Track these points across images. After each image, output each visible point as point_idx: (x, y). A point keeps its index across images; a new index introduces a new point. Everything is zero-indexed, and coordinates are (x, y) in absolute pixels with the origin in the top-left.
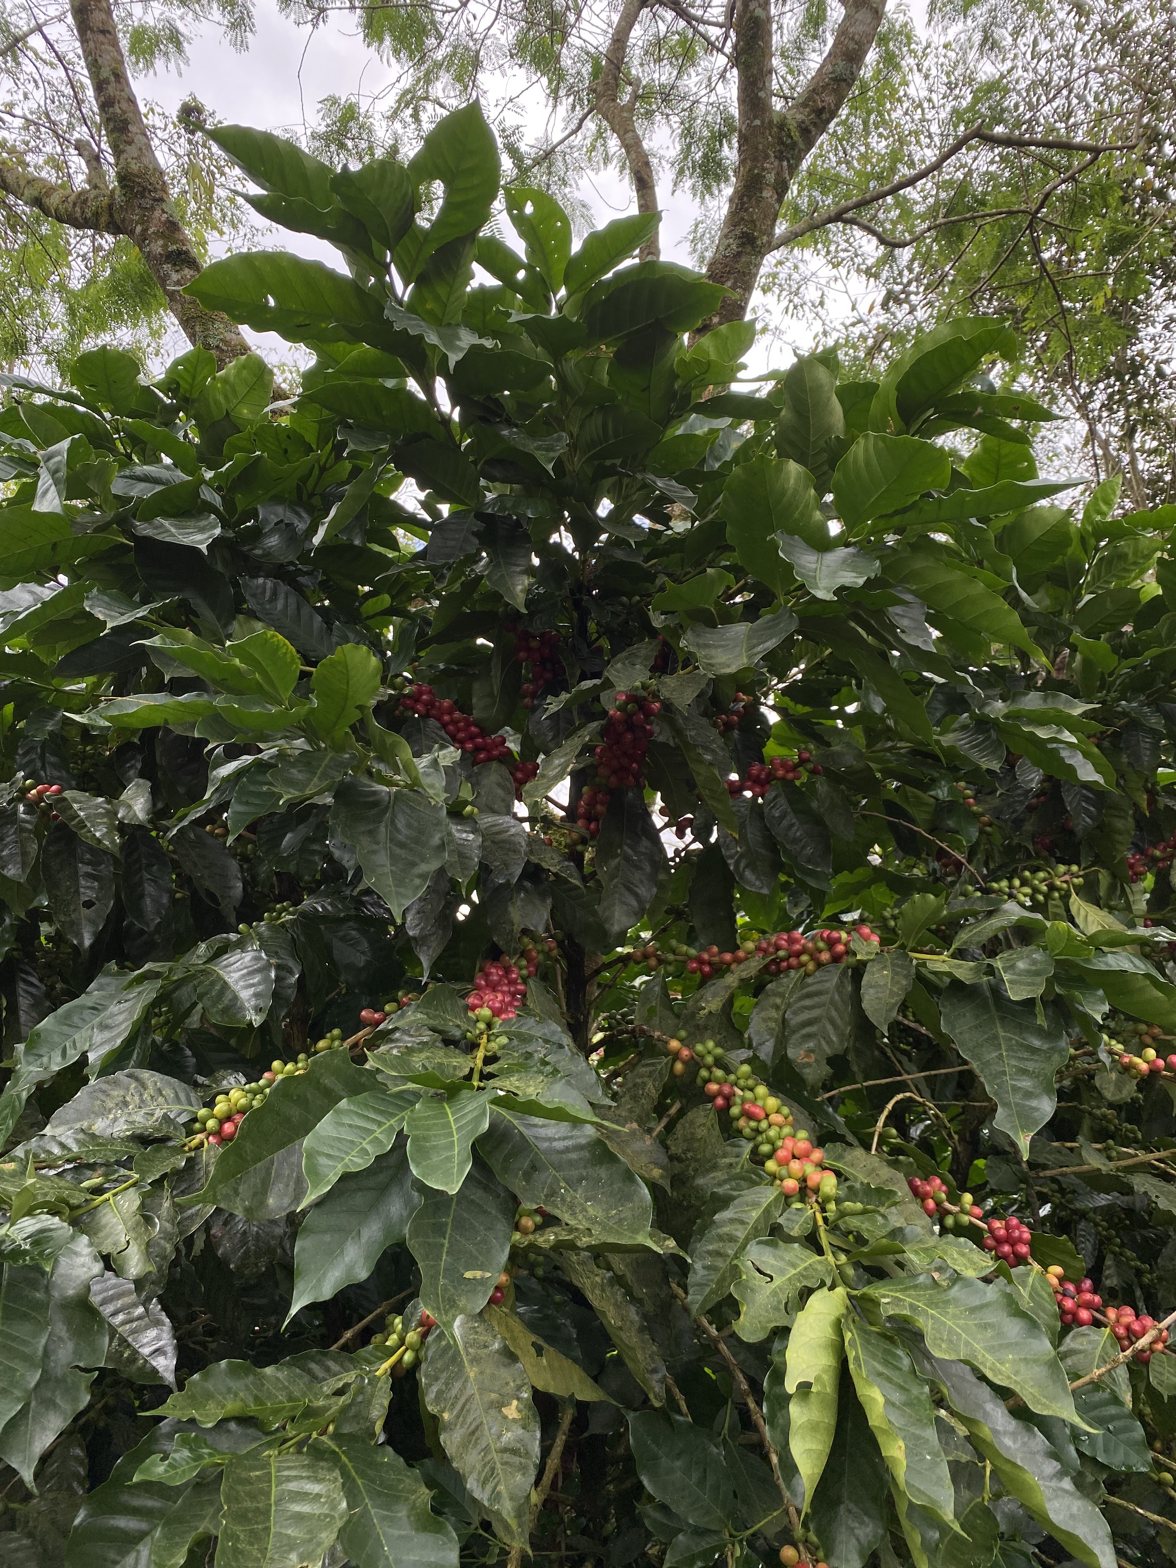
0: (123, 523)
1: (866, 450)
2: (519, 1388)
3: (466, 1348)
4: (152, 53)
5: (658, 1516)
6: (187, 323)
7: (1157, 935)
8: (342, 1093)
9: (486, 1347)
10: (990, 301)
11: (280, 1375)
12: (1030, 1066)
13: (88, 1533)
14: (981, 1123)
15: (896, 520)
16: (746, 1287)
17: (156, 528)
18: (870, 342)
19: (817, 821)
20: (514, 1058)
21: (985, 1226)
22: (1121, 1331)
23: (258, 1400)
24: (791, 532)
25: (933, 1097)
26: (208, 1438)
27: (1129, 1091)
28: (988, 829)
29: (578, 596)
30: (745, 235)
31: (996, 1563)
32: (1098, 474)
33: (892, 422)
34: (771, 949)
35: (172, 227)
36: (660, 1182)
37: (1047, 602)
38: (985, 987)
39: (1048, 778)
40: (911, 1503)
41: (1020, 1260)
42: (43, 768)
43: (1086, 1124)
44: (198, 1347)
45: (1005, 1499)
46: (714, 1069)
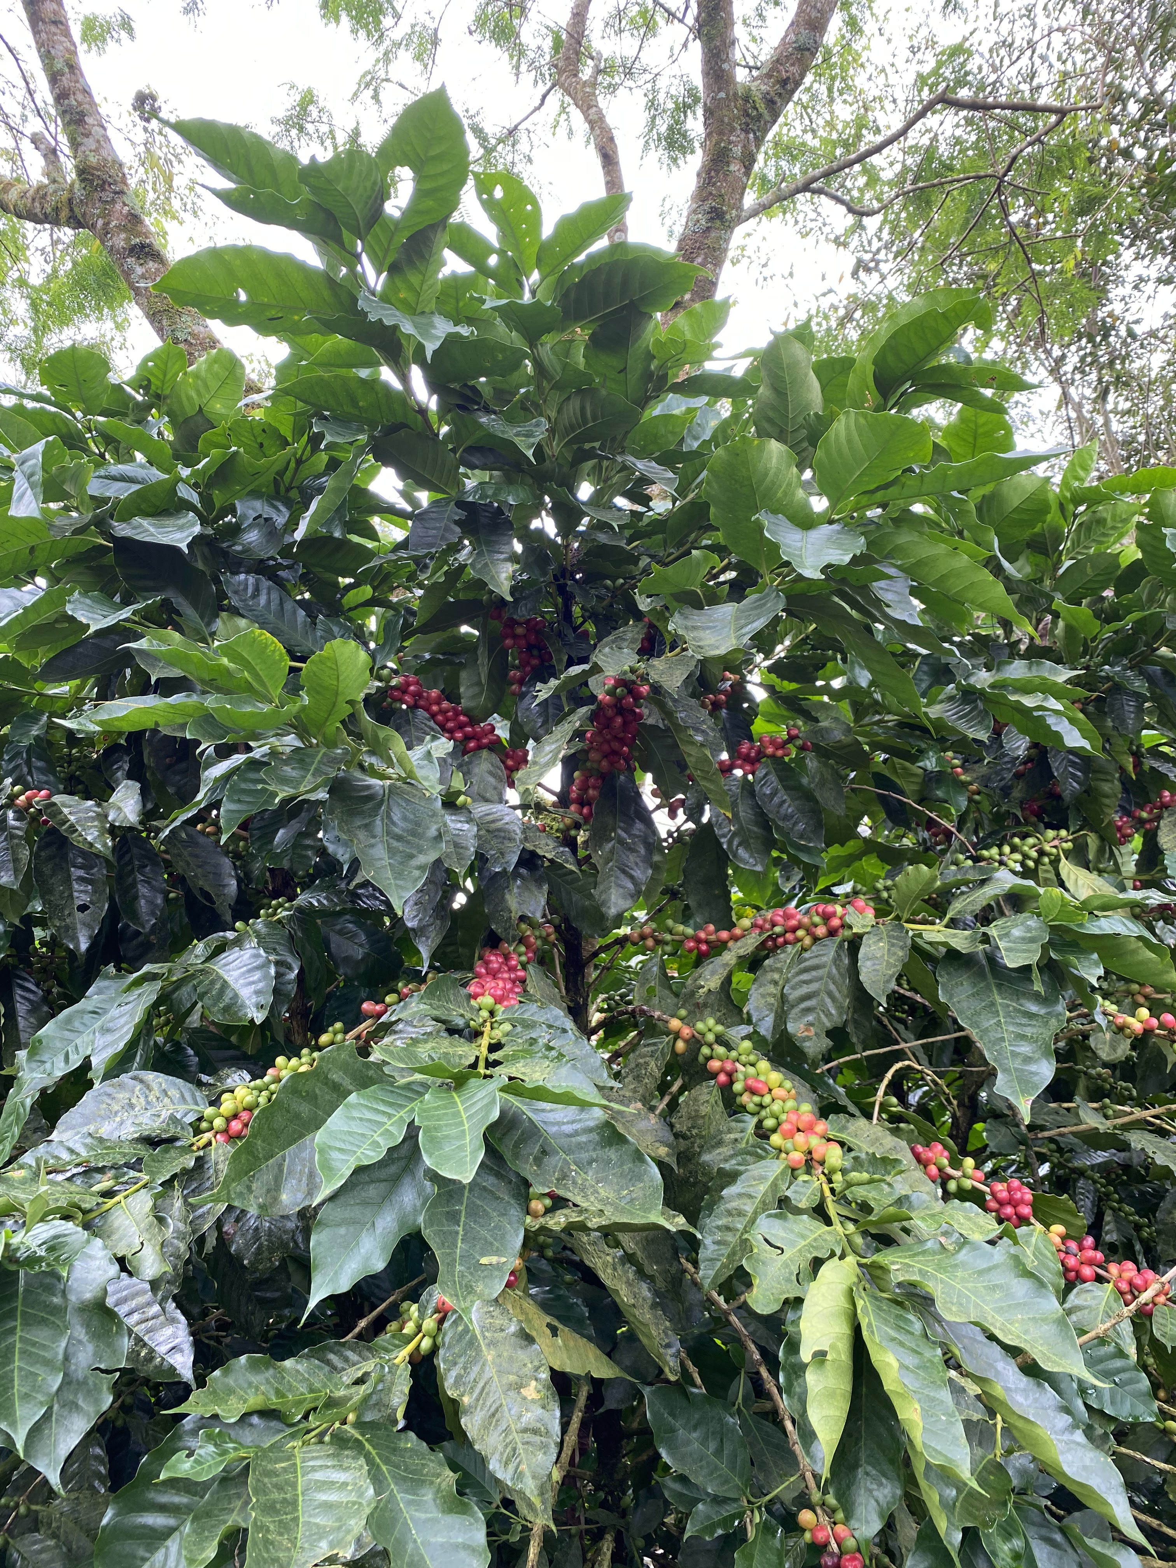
0: (101, 524)
1: (847, 428)
2: (537, 1369)
3: (482, 1332)
4: (104, 40)
5: (677, 1487)
6: (154, 317)
7: (1148, 898)
8: (351, 1087)
9: (502, 1330)
10: (960, 266)
11: (299, 1367)
12: (1029, 1031)
13: (118, 1532)
14: (980, 1086)
15: (879, 496)
16: (757, 1261)
17: (134, 528)
18: (842, 312)
19: (806, 796)
20: (518, 1044)
21: (987, 1189)
22: (1124, 1287)
23: (279, 1394)
24: (775, 512)
25: (930, 1063)
26: (233, 1433)
27: (1123, 1050)
28: (977, 797)
29: (562, 581)
30: (713, 210)
31: (1011, 1517)
32: (1072, 437)
33: (871, 397)
34: (767, 926)
35: (134, 220)
36: (667, 1160)
37: (1028, 569)
38: (981, 956)
39: (1035, 745)
40: (928, 1464)
41: (1023, 1220)
42: (30, 773)
43: (1082, 1083)
44: (212, 1343)
45: (1016, 1454)
46: (716, 1046)
